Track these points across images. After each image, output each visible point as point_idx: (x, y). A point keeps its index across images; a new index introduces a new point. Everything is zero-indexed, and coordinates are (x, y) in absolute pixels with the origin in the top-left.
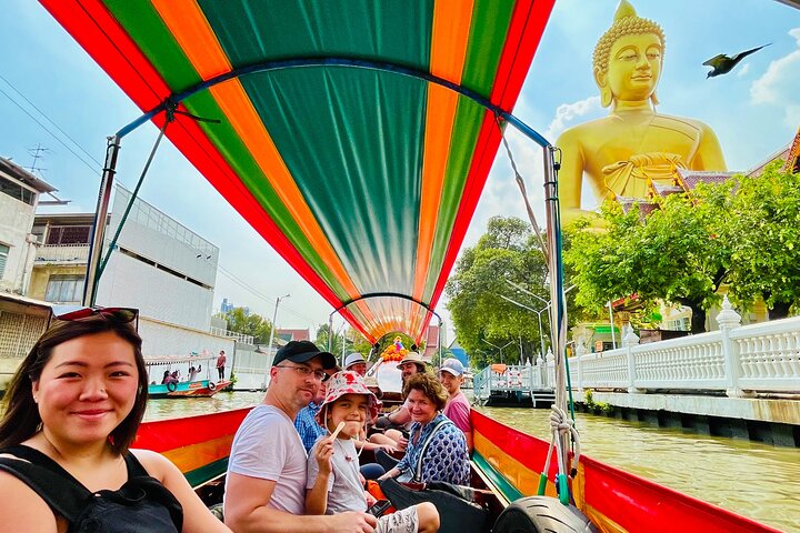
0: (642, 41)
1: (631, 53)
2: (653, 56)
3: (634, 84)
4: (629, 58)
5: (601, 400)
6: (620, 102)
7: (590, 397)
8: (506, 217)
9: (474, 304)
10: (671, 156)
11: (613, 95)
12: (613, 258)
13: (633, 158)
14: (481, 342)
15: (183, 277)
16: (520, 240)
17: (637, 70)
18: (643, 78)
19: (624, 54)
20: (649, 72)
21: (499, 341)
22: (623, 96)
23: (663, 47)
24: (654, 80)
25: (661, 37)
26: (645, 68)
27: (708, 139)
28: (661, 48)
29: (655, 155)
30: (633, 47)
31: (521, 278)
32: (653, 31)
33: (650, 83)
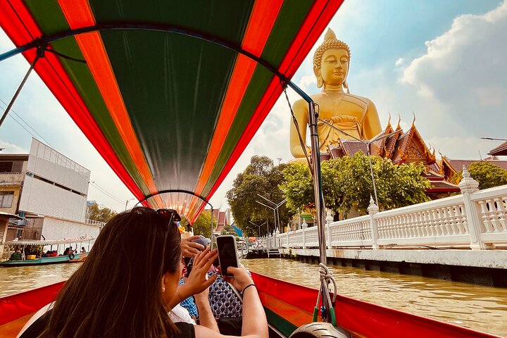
0: (338, 53)
1: (332, 59)
2: (344, 62)
3: (335, 77)
4: (331, 62)
5: (294, 253)
6: (327, 86)
7: (290, 252)
8: (260, 156)
9: (243, 204)
10: (352, 118)
11: (323, 82)
12: (297, 190)
13: (333, 118)
14: (249, 223)
15: (69, 190)
16: (268, 169)
17: (336, 68)
18: (339, 73)
19: (329, 60)
20: (342, 70)
21: (258, 222)
22: (329, 83)
23: (349, 57)
24: (345, 75)
25: (348, 52)
26: (340, 68)
27: (371, 108)
28: (349, 58)
29: (344, 117)
30: (334, 56)
31: (267, 189)
32: (344, 48)
33: (342, 77)
